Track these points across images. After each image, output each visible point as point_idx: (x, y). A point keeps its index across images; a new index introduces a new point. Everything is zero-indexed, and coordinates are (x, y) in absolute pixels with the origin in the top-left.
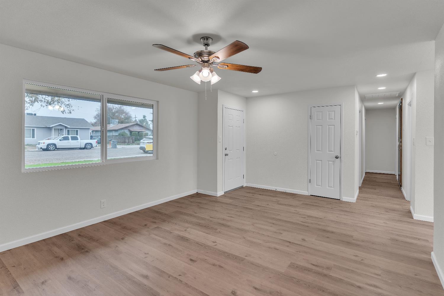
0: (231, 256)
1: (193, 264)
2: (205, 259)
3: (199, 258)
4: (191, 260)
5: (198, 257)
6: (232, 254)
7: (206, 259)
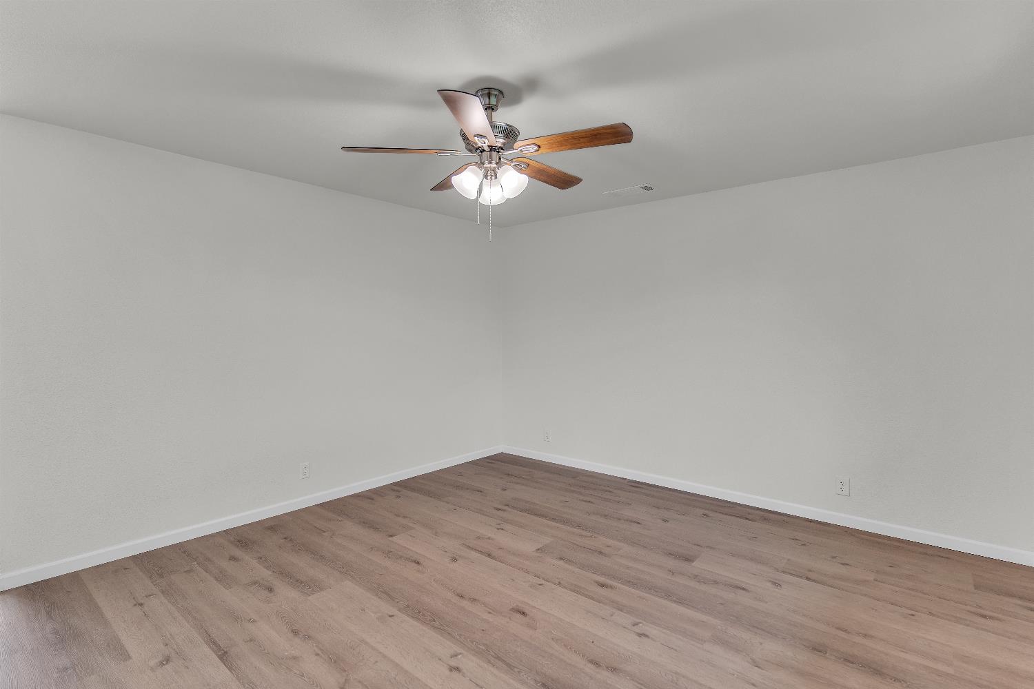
0: (429, 618)
1: (520, 605)
2: (490, 615)
3: (505, 616)
4: (523, 613)
5: (509, 620)
6: (424, 623)
7: (490, 613)
